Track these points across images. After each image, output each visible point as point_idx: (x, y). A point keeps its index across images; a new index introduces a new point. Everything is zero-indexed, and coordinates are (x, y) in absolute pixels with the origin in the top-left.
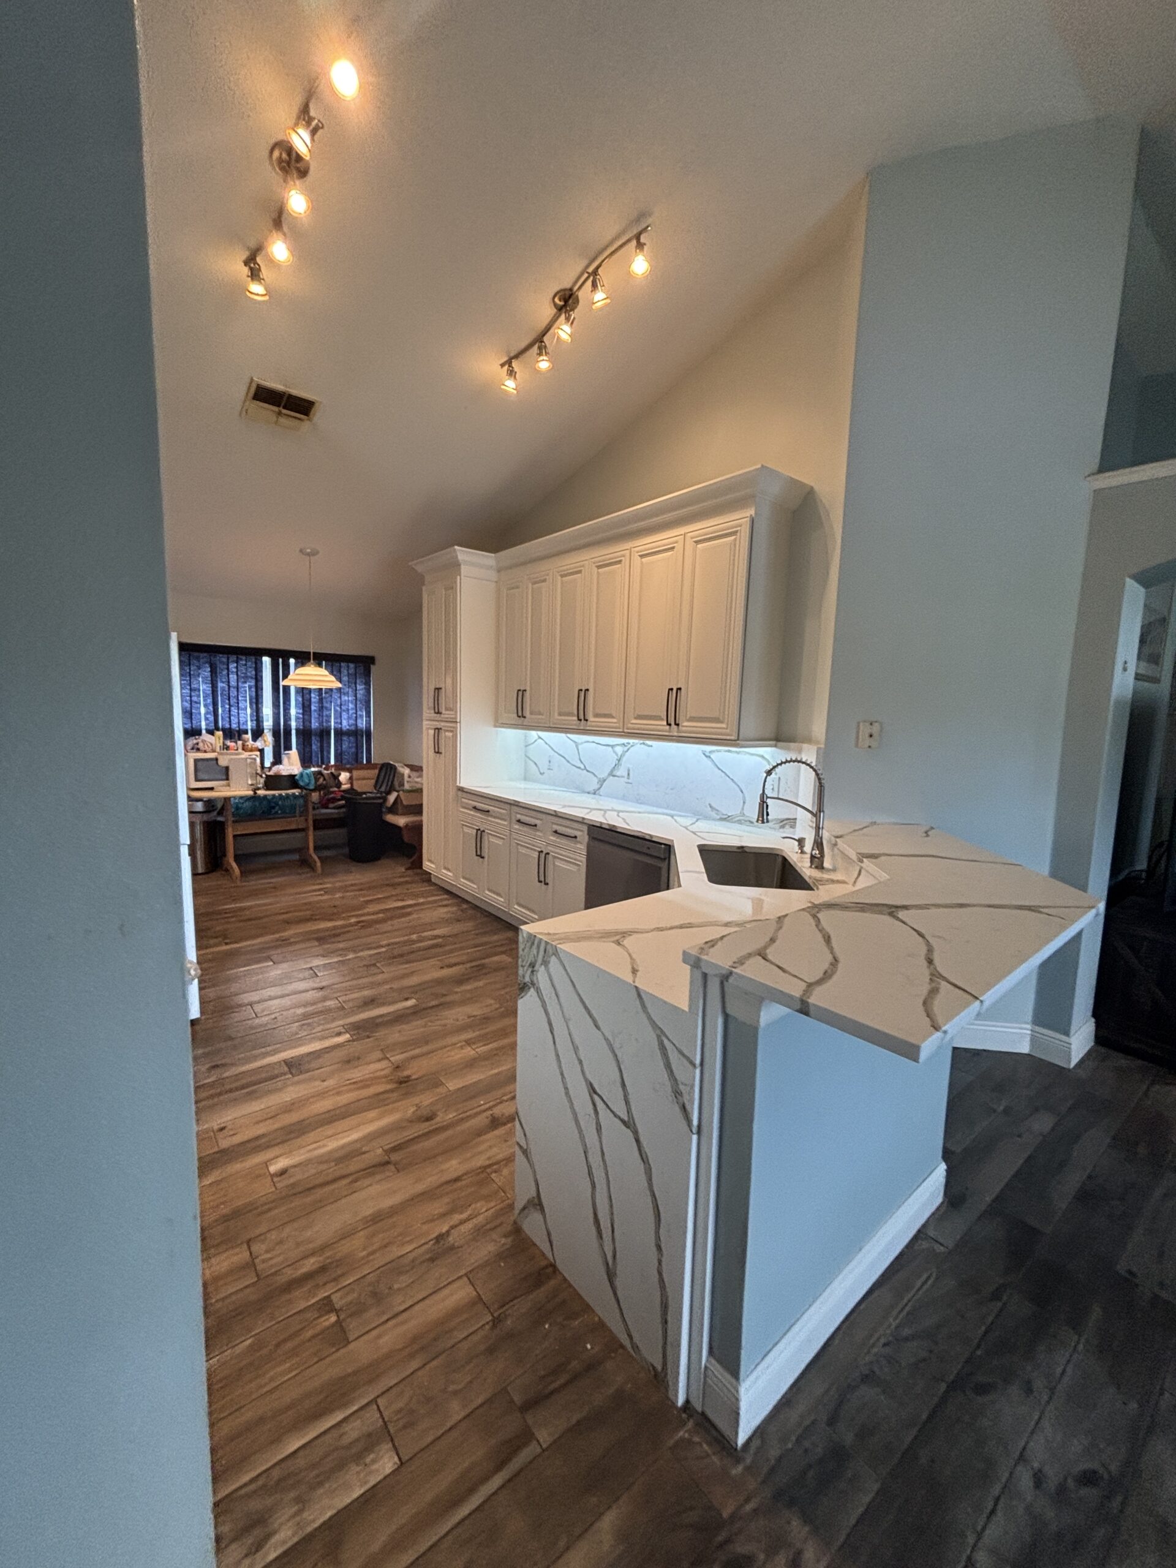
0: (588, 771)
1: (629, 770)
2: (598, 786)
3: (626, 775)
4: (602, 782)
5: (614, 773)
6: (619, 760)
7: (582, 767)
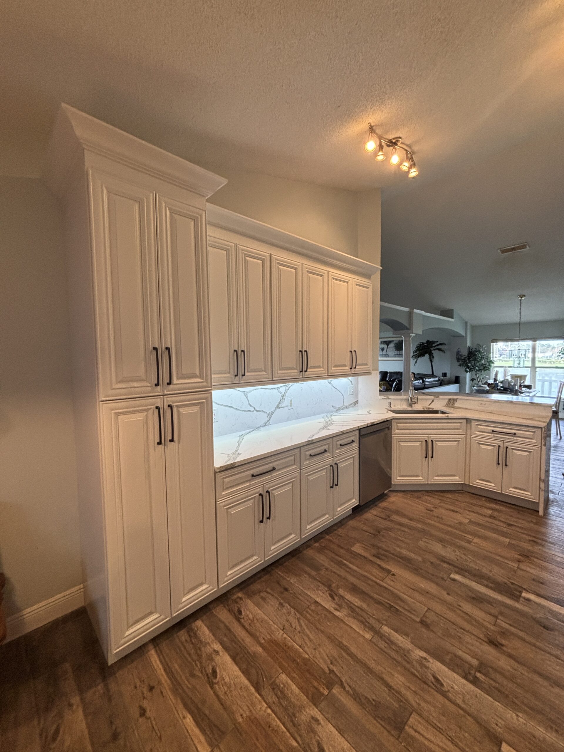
0: (257, 411)
1: (291, 401)
2: (268, 419)
3: (289, 404)
4: (270, 415)
5: (280, 406)
6: (283, 397)
7: (252, 409)
